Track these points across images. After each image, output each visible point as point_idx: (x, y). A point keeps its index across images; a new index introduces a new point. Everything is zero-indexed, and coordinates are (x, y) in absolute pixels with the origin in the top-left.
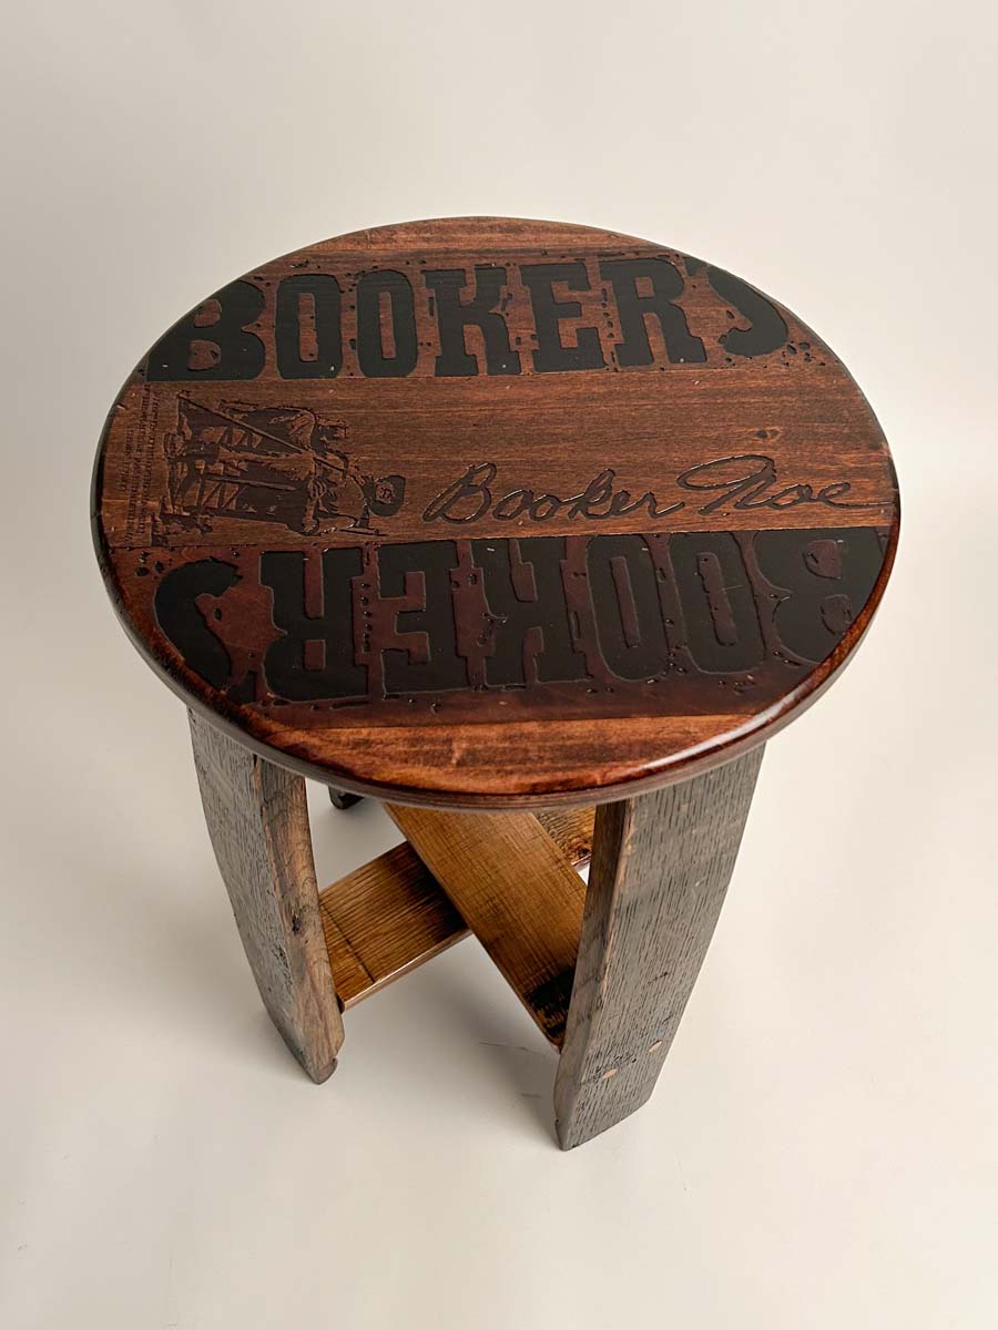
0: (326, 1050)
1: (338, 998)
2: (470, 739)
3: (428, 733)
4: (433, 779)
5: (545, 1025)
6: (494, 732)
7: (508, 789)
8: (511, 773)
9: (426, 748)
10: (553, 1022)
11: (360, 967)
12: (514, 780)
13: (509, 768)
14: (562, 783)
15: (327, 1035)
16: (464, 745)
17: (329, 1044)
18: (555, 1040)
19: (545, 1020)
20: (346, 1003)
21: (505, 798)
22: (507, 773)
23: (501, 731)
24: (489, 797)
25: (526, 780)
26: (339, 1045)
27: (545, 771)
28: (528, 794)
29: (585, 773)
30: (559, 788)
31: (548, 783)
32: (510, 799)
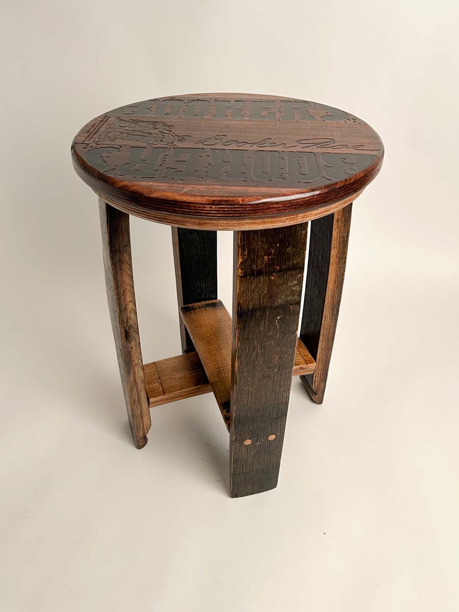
0: (142, 427)
1: (147, 396)
2: (191, 187)
3: (175, 185)
4: (174, 196)
5: (225, 415)
6: (202, 187)
7: (203, 201)
8: (205, 196)
9: (174, 188)
10: (229, 415)
11: (161, 388)
12: (206, 198)
13: (205, 194)
14: (225, 201)
15: (142, 417)
16: (189, 189)
17: (143, 423)
20: (151, 400)
21: (202, 206)
22: (204, 196)
23: (205, 186)
24: (195, 205)
25: (211, 199)
26: (148, 428)
27: (219, 196)
28: (211, 204)
29: (235, 198)
30: (224, 203)
31: (220, 201)
32: (204, 207)
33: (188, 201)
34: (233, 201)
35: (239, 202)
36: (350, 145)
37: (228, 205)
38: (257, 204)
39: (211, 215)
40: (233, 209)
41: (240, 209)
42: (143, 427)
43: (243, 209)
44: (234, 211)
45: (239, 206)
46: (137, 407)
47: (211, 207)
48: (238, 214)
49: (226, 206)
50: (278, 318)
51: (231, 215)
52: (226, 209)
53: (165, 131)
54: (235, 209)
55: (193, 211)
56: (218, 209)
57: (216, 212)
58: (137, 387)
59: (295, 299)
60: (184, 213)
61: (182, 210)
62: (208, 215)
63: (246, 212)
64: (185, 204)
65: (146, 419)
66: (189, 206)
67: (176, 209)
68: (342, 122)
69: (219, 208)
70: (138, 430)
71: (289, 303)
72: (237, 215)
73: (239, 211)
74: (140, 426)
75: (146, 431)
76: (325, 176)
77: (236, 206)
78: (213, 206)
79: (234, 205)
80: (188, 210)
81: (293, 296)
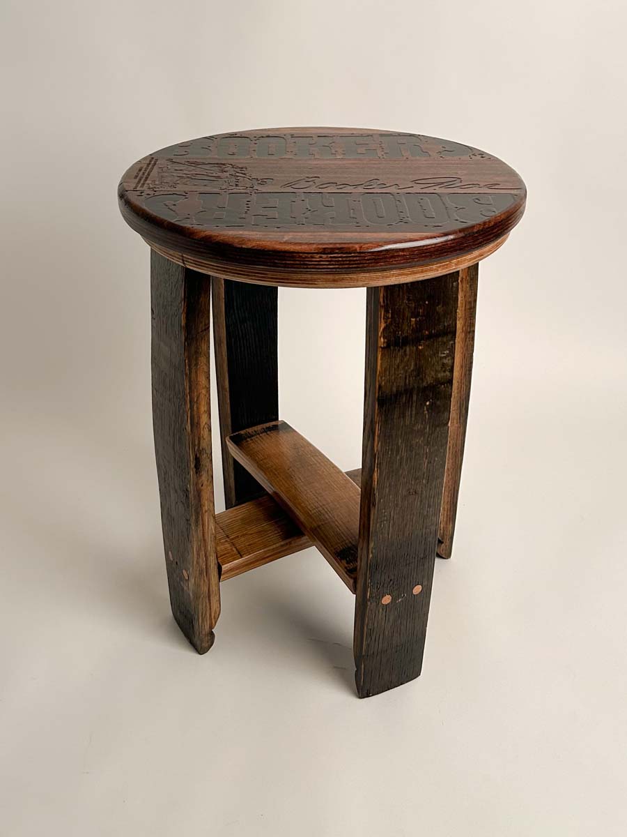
0: (208, 615)
1: (218, 563)
2: (292, 235)
3: (271, 233)
4: (273, 245)
5: (346, 568)
6: (306, 235)
7: (311, 250)
8: (313, 244)
10: (351, 566)
11: (234, 549)
13: (312, 242)
14: (338, 249)
15: (209, 597)
16: (290, 237)
17: (210, 609)
18: (352, 575)
19: (346, 565)
20: (225, 567)
21: (310, 255)
22: (311, 244)
23: (310, 234)
24: (301, 254)
25: (321, 246)
26: (216, 617)
27: (331, 244)
28: (321, 253)
29: (351, 245)
30: (337, 251)
31: (331, 248)
32: (312, 257)
33: (292, 250)
34: (349, 248)
35: (356, 250)
36: (482, 184)
37: (342, 253)
38: (378, 251)
39: (321, 267)
40: (348, 259)
41: (358, 258)
42: (210, 615)
43: (360, 258)
44: (350, 261)
45: (357, 254)
46: (204, 581)
47: (321, 257)
48: (355, 264)
49: (339, 255)
50: (428, 403)
51: (346, 266)
52: (340, 259)
53: (237, 174)
54: (351, 258)
55: (297, 262)
56: (330, 259)
57: (327, 263)
58: (205, 546)
59: (447, 376)
60: (286, 266)
61: (284, 262)
62: (317, 267)
63: (364, 261)
64: (287, 255)
65: (214, 600)
66: (293, 257)
67: (276, 261)
68: (466, 158)
69: (331, 257)
70: (203, 619)
71: (439, 382)
72: (354, 266)
73: (356, 260)
74: (206, 614)
75: (214, 623)
76: (458, 219)
77: (353, 254)
78: (324, 256)
79: (351, 253)
80: (292, 262)
81: (444, 372)
